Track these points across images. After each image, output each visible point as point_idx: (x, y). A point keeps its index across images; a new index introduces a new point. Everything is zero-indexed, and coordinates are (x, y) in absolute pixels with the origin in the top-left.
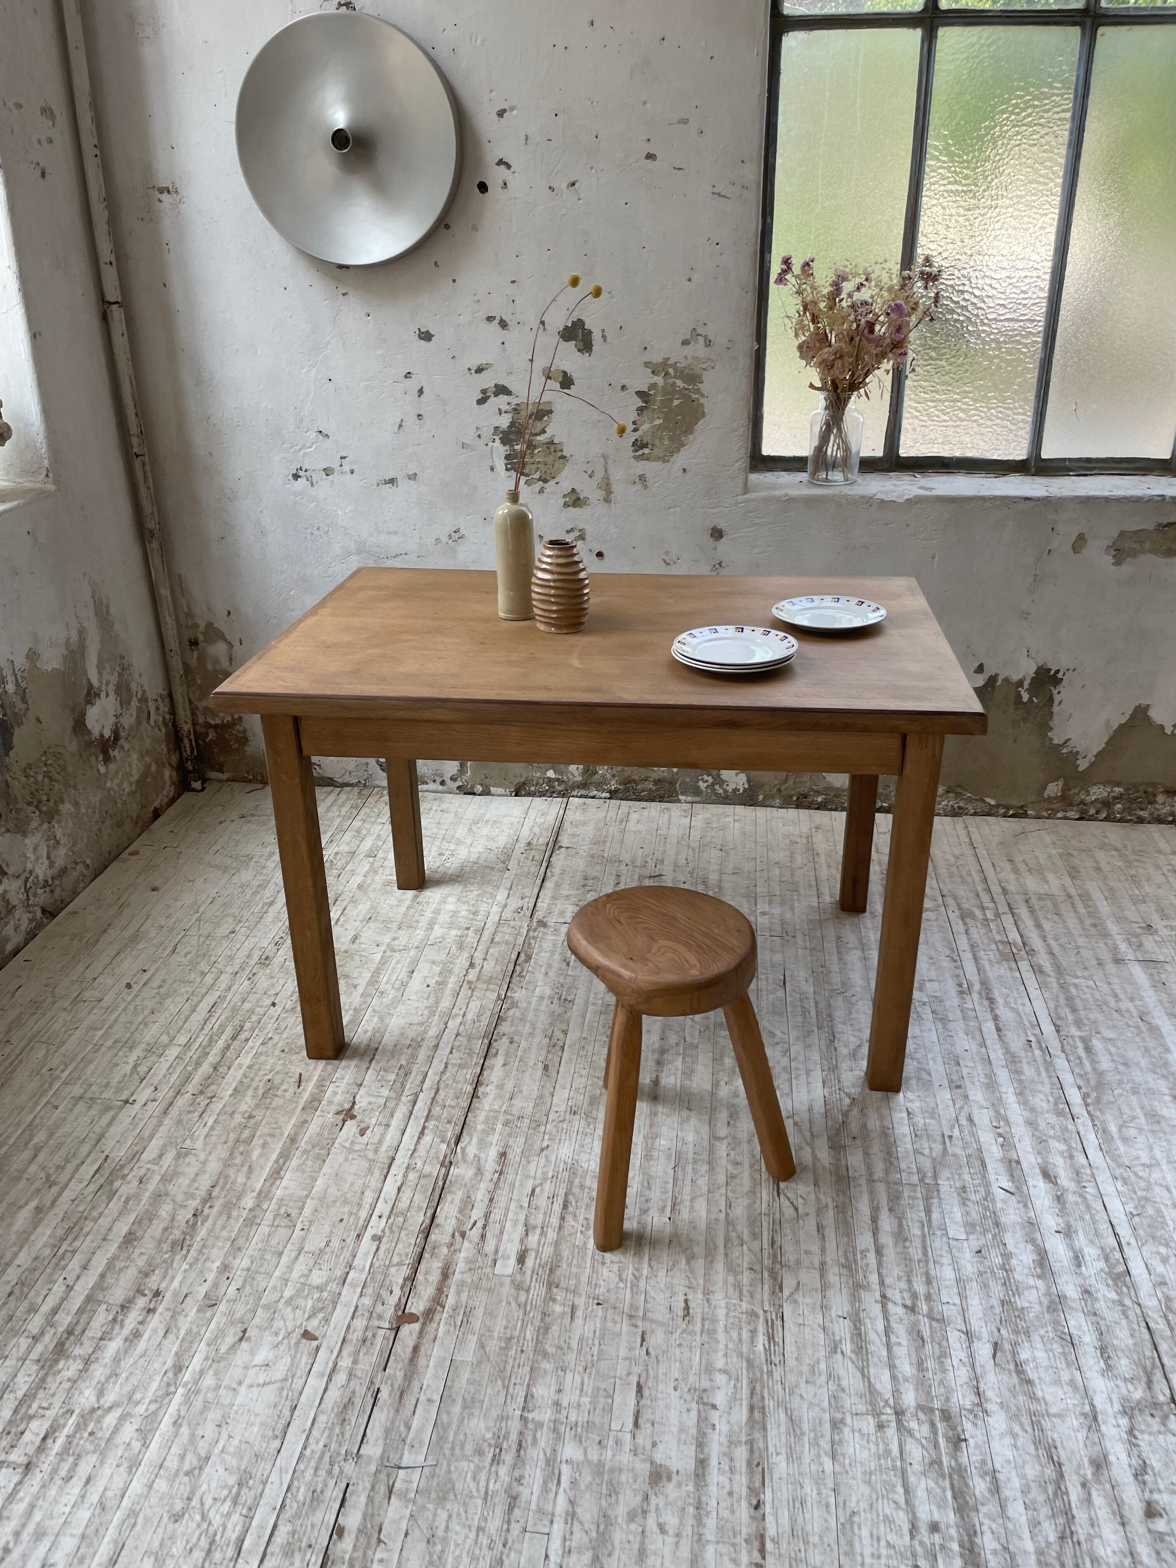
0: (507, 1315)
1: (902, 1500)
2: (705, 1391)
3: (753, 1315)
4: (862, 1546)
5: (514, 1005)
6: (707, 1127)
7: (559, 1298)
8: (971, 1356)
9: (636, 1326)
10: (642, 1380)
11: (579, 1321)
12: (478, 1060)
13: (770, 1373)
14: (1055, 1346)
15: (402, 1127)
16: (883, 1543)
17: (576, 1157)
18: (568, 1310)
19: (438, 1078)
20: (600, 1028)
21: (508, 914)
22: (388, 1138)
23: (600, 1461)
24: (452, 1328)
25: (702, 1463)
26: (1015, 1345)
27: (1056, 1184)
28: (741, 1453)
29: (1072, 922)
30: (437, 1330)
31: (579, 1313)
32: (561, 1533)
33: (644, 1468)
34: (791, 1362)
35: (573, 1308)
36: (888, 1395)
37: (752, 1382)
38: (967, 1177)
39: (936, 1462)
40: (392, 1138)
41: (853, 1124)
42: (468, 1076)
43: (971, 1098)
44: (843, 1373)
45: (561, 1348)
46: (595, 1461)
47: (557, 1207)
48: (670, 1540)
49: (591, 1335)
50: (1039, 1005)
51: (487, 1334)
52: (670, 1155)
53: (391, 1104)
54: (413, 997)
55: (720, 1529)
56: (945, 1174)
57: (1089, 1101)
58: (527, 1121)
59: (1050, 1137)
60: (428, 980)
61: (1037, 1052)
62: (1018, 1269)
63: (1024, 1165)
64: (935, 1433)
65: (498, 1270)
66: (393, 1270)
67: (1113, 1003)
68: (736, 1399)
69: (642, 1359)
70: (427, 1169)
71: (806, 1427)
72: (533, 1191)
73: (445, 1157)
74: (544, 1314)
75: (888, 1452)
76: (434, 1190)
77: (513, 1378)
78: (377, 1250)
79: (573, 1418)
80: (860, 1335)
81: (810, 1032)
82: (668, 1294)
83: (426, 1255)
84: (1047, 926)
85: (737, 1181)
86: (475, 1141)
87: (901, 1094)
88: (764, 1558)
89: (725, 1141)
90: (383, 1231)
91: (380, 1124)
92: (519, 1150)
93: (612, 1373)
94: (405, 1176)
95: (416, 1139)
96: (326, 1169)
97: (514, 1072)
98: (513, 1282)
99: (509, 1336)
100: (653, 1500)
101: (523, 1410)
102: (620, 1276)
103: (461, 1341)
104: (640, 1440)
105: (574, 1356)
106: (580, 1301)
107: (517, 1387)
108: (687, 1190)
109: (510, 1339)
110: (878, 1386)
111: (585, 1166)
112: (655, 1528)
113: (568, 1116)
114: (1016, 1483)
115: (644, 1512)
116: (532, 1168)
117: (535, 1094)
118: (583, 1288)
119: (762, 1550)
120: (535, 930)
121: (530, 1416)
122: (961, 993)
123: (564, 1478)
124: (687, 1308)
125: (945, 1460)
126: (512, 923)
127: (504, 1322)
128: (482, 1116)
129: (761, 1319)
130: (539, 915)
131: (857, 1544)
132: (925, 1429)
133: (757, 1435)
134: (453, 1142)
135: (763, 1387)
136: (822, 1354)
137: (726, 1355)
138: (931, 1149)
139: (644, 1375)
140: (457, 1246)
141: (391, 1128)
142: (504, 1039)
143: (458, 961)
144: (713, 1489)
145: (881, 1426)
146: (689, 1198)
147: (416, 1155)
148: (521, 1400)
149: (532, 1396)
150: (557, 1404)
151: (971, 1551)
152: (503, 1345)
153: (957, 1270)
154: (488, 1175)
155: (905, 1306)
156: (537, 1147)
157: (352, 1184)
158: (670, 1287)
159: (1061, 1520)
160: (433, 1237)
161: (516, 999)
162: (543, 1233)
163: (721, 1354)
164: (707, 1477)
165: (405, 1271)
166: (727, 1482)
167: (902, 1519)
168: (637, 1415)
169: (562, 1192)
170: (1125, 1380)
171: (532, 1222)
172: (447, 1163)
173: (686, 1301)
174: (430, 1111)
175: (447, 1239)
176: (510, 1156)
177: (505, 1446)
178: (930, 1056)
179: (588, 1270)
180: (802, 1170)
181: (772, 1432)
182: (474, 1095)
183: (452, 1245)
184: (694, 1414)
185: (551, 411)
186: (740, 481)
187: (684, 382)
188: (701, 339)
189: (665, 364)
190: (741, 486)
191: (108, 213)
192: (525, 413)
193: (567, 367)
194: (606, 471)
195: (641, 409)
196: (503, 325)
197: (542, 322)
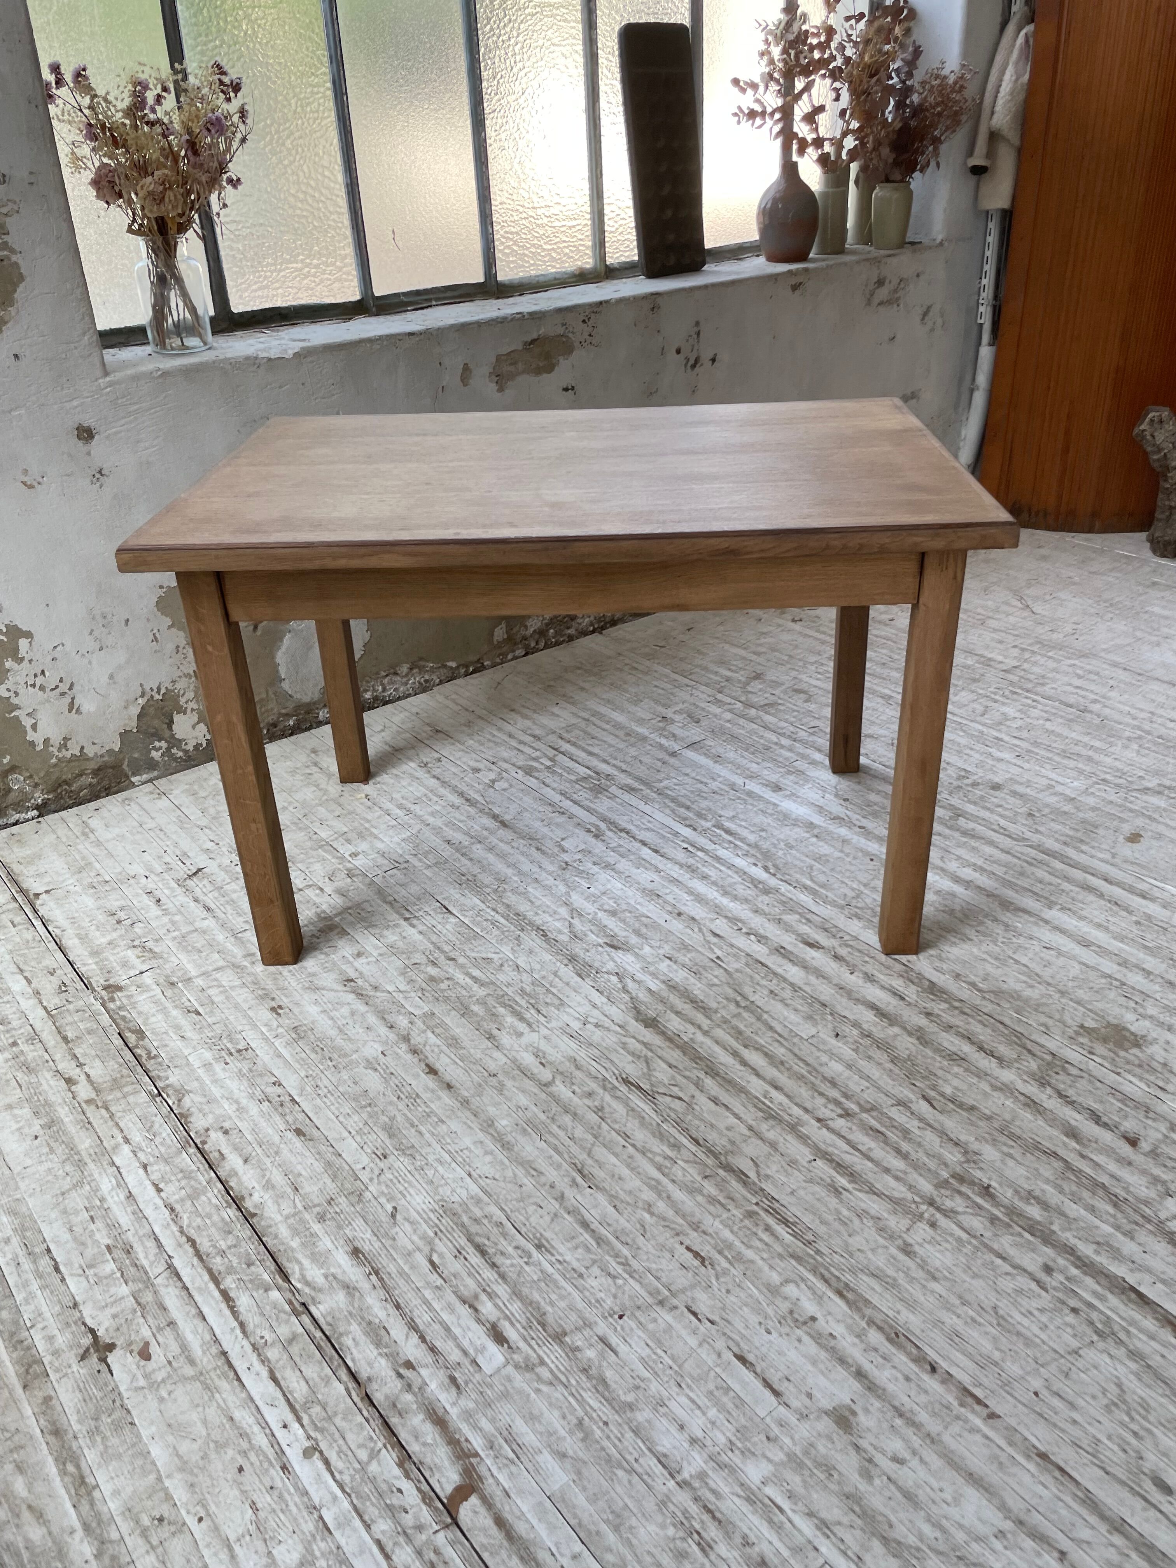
0: (550, 1404)
1: (1008, 1269)
2: (791, 1312)
3: (750, 1214)
4: (1028, 1328)
5: (181, 1093)
6: (526, 1080)
7: (579, 1343)
8: (921, 1119)
9: (676, 1308)
10: (735, 1349)
11: (622, 1348)
12: (204, 1176)
13: (818, 1252)
14: (956, 1069)
15: (194, 1311)
16: (1036, 1313)
17: (437, 1198)
18: (601, 1346)
19: (175, 1229)
20: (313, 1056)
21: (53, 1002)
22: (189, 1337)
23: (788, 1455)
24: (513, 1468)
25: (860, 1374)
26: (934, 1088)
28: (875, 1337)
29: (610, 739)
30: (498, 1483)
31: (614, 1340)
32: (835, 1552)
33: (826, 1425)
34: (822, 1230)
35: (603, 1340)
36: (909, 1196)
37: (814, 1271)
39: (993, 1220)
40: (195, 1332)
41: (641, 995)
42: (214, 1201)
43: (697, 917)
44: (863, 1205)
45: (638, 1388)
46: (785, 1458)
47: (475, 1259)
48: (915, 1463)
49: (648, 1350)
50: (658, 816)
51: (553, 1438)
52: (525, 1130)
53: (148, 1297)
54: (29, 1162)
55: (934, 1414)
56: (748, 990)
57: (771, 871)
58: (342, 1200)
59: (780, 914)
60: (26, 1130)
61: (700, 854)
62: (873, 1029)
64: (969, 1198)
65: (488, 1369)
66: (373, 1468)
67: (705, 789)
68: (821, 1298)
69: (714, 1332)
70: (284, 1331)
71: (890, 1272)
72: (432, 1263)
73: (290, 1303)
74: (585, 1371)
75: (959, 1240)
76: (319, 1348)
77: (628, 1457)
78: (327, 1463)
79: (722, 1440)
80: (839, 1164)
81: (518, 938)
82: (668, 1255)
83: (394, 1421)
84: (596, 750)
85: (607, 1109)
86: (306, 1263)
88: (986, 1406)
89: (557, 1082)
90: (309, 1437)
91: (160, 1329)
92: (368, 1235)
93: (706, 1368)
94: (264, 1361)
95: (227, 1312)
96: (145, 1433)
97: (268, 1161)
98: (517, 1367)
99: (575, 1421)
100: (864, 1443)
101: (673, 1477)
102: (609, 1274)
103: (536, 1471)
104: (795, 1403)
105: (655, 1383)
106: (602, 1328)
107: (641, 1460)
108: (575, 1149)
109: (580, 1423)
110: (896, 1194)
111: (455, 1198)
112: (895, 1466)
113: (381, 1165)
114: (1049, 1189)
115: (870, 1461)
116: (403, 1241)
117: (319, 1167)
118: (591, 1314)
119: (979, 1401)
120: (112, 1000)
121: (686, 1475)
123: (779, 1501)
124: (696, 1255)
125: (995, 1211)
126: (71, 1007)
127: (556, 1413)
128: (284, 1232)
129: (762, 1213)
130: (97, 981)
131: (1023, 1330)
132: (959, 1200)
133: (868, 1312)
134: (280, 1281)
135: (827, 1269)
136: (833, 1202)
137: (771, 1267)
138: (717, 977)
139: (731, 1344)
140: (416, 1383)
141: (181, 1323)
142: (212, 1133)
143: (45, 1086)
144: (891, 1387)
145: (933, 1225)
146: (585, 1156)
147: (250, 1327)
148: (658, 1469)
149: (665, 1456)
150: (693, 1441)
151: (1085, 1265)
152: (581, 1435)
153: (840, 1059)
154: (364, 1285)
155: (841, 1116)
156: (384, 1218)
157: (205, 1422)
158: (662, 1247)
159: (1101, 1192)
160: (378, 1397)
161: (177, 1085)
162: (491, 1296)
163: (766, 1268)
164: (877, 1382)
165: (389, 1458)
166: (894, 1371)
167: (1024, 1282)
168: (767, 1384)
169: (463, 1241)
170: (1016, 1061)
171: (466, 1293)
172: (300, 1309)
173: (688, 1249)
174: (210, 1272)
175: (398, 1384)
176: (366, 1247)
177: (698, 1527)
178: (632, 902)
179: (575, 1294)
181: (875, 1300)
182: (248, 1217)
183: (409, 1386)
184: (806, 1339)
186: (96, 359)
190: (98, 365)
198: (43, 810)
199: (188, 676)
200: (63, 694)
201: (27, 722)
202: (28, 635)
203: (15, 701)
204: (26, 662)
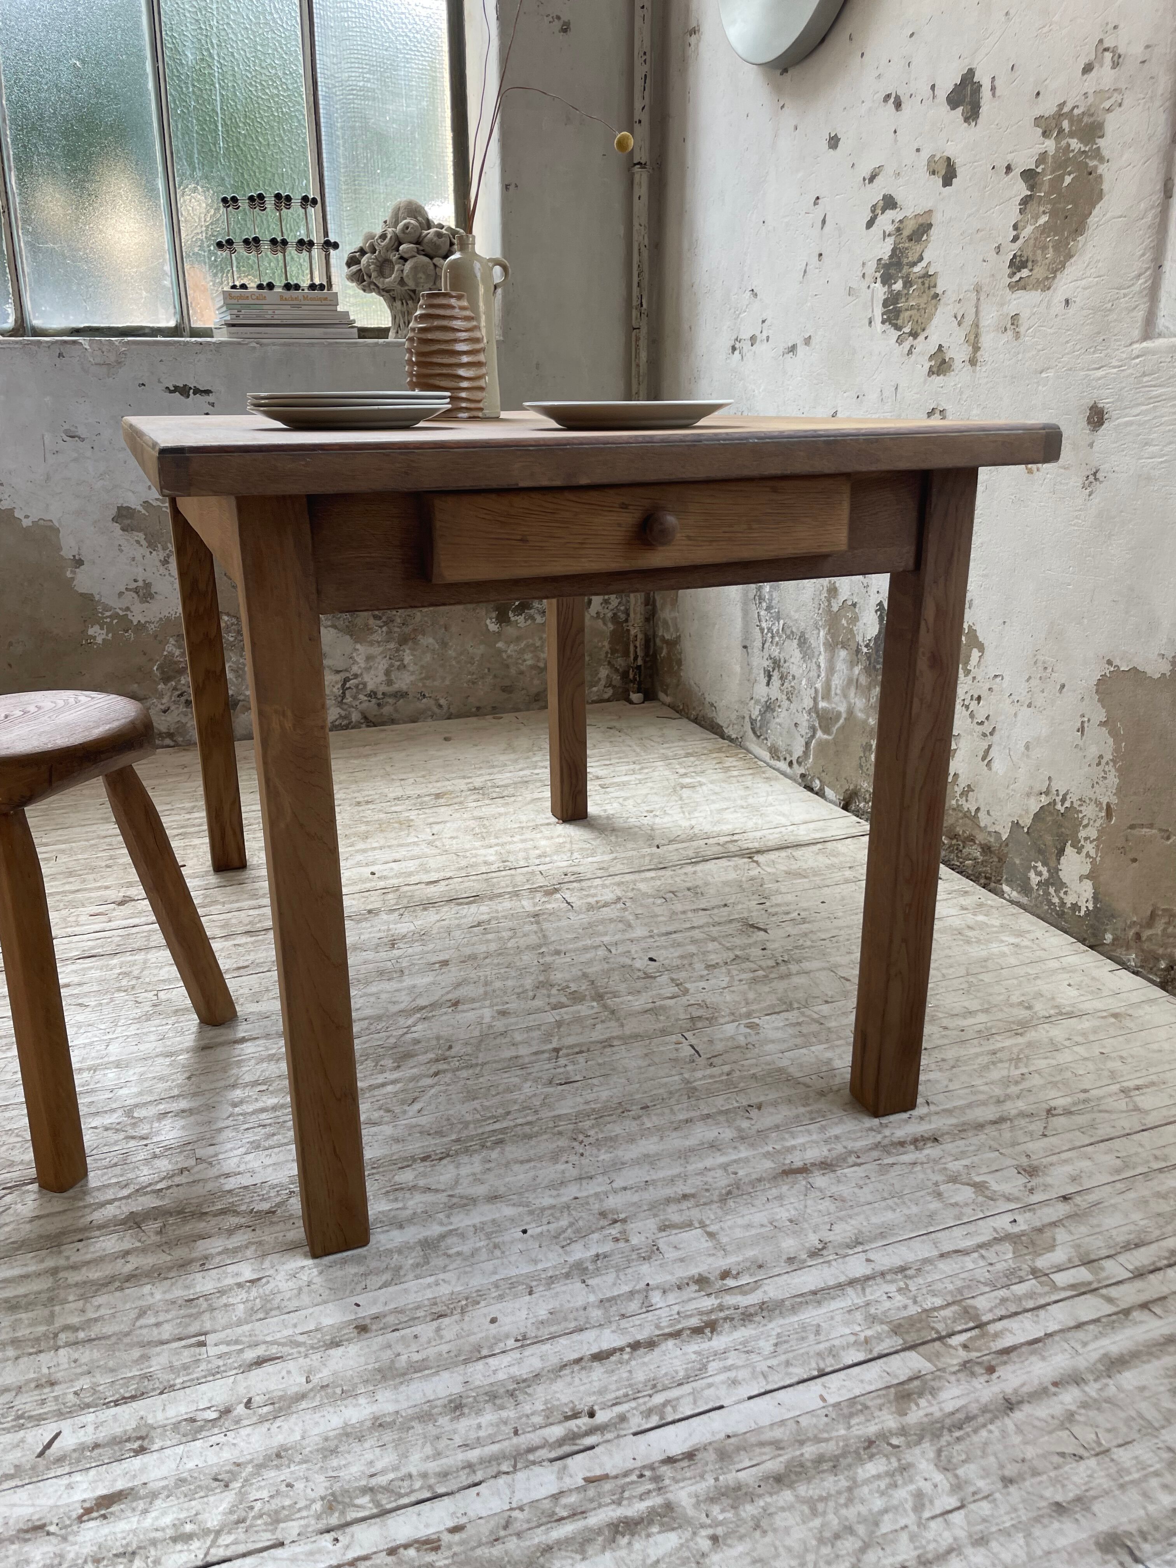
27: (80, 1519)
38: (85, 1382)
43: (332, 1352)
57: (412, 1552)
59: (242, 1495)
61: (557, 1431)
63: (137, 1462)
87: (310, 1262)
122: (702, 1281)
138: (158, 1325)
180: (69, 1198)
185: (930, 226)
186: (1140, 315)
187: (1081, 140)
188: (1108, 55)
189: (1059, 115)
190: (1139, 323)
191: (646, 68)
192: (906, 233)
193: (951, 150)
194: (977, 313)
195: (1025, 202)
196: (898, 105)
197: (933, 87)
199: (1098, 803)
200: (984, 735)
202: (981, 648)
204: (970, 677)
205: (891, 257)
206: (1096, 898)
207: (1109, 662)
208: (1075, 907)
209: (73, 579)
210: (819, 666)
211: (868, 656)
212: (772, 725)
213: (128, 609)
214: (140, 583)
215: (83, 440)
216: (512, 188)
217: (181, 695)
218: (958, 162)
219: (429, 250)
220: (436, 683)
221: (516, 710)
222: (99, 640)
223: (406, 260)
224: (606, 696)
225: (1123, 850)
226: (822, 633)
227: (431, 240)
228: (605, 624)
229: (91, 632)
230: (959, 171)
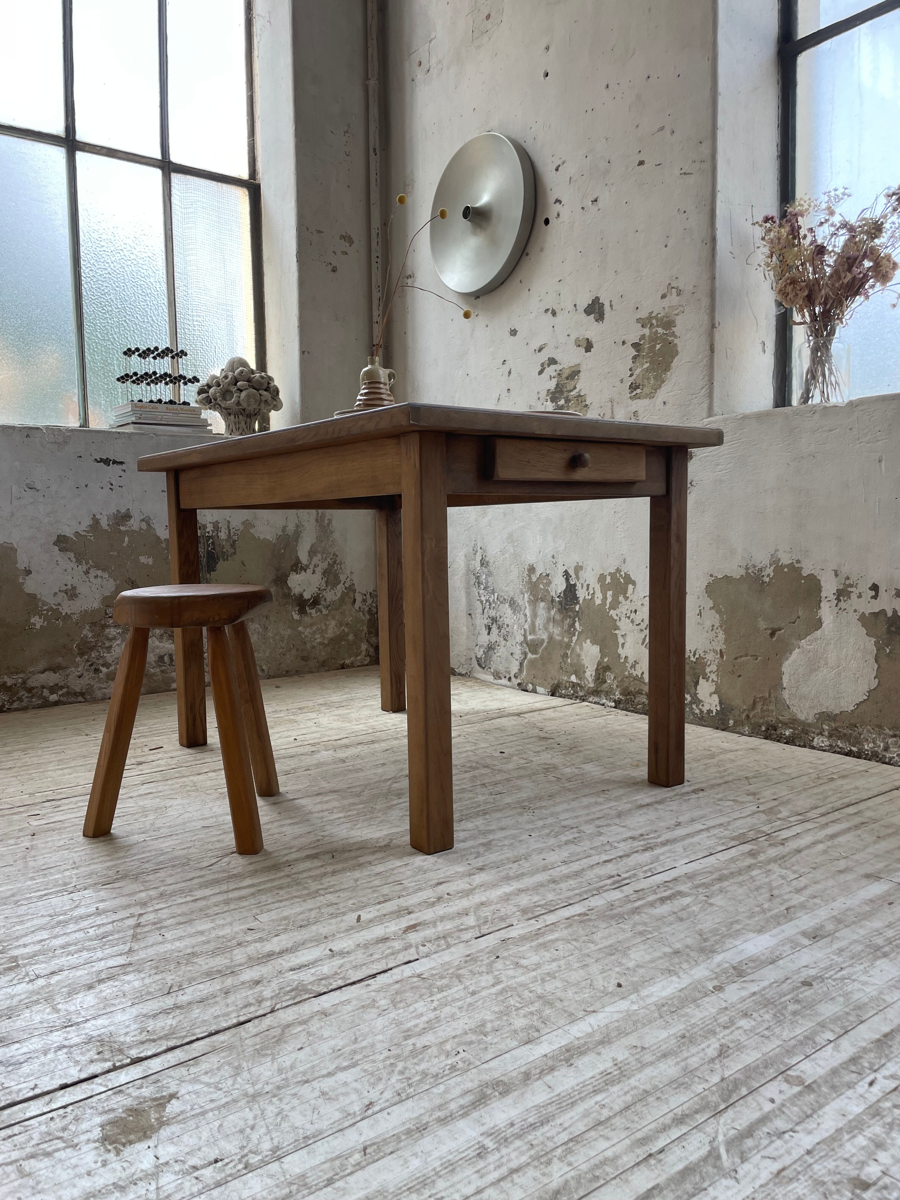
27: (403, 934)
38: (352, 901)
43: (473, 876)
57: (577, 918)
59: (477, 916)
61: (608, 882)
63: (413, 916)
87: (428, 856)
122: (632, 838)
138: (369, 882)
185: (579, 371)
186: (705, 405)
187: (663, 328)
188: (674, 290)
189: (650, 317)
190: (706, 410)
191: (380, 294)
192: (564, 376)
193: (589, 335)
194: (612, 412)
195: (635, 358)
196: (554, 313)
197: (575, 305)
198: (618, 705)
199: (715, 651)
200: (641, 630)
201: (621, 640)
202: (634, 583)
203: (618, 624)
204: (629, 600)
205: (556, 388)
206: (721, 703)
207: (711, 576)
208: (710, 711)
209: (23, 584)
210: (526, 615)
211: (560, 603)
212: (494, 657)
213: (59, 604)
214: (69, 587)
215: (38, 491)
216: (306, 353)
217: (92, 665)
218: (594, 340)
219: (256, 386)
220: (260, 655)
221: (311, 672)
222: (38, 626)
223: (241, 391)
224: (366, 663)
225: (733, 673)
226: (526, 596)
227: (257, 381)
228: (364, 615)
229: (32, 620)
230: (594, 345)
